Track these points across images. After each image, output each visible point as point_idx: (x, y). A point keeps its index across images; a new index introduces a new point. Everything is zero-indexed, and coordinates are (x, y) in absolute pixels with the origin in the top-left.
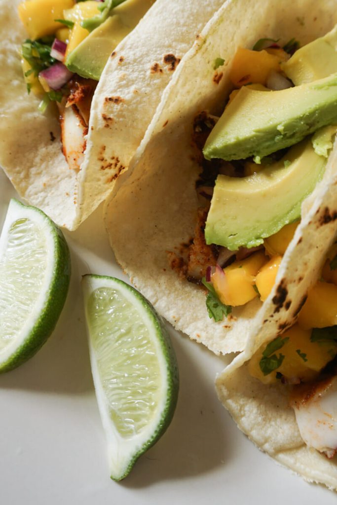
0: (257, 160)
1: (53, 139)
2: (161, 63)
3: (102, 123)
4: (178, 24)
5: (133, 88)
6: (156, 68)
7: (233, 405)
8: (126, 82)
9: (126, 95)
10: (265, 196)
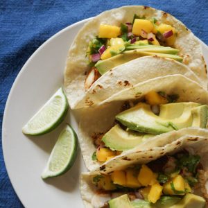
0: (128, 129)
1: (85, 74)
2: (123, 82)
3: (92, 91)
4: (137, 72)
5: (109, 85)
6: (120, 83)
7: (82, 182)
8: (108, 82)
9: (105, 86)
10: (123, 140)
